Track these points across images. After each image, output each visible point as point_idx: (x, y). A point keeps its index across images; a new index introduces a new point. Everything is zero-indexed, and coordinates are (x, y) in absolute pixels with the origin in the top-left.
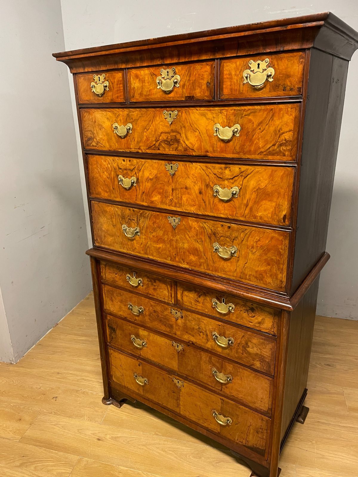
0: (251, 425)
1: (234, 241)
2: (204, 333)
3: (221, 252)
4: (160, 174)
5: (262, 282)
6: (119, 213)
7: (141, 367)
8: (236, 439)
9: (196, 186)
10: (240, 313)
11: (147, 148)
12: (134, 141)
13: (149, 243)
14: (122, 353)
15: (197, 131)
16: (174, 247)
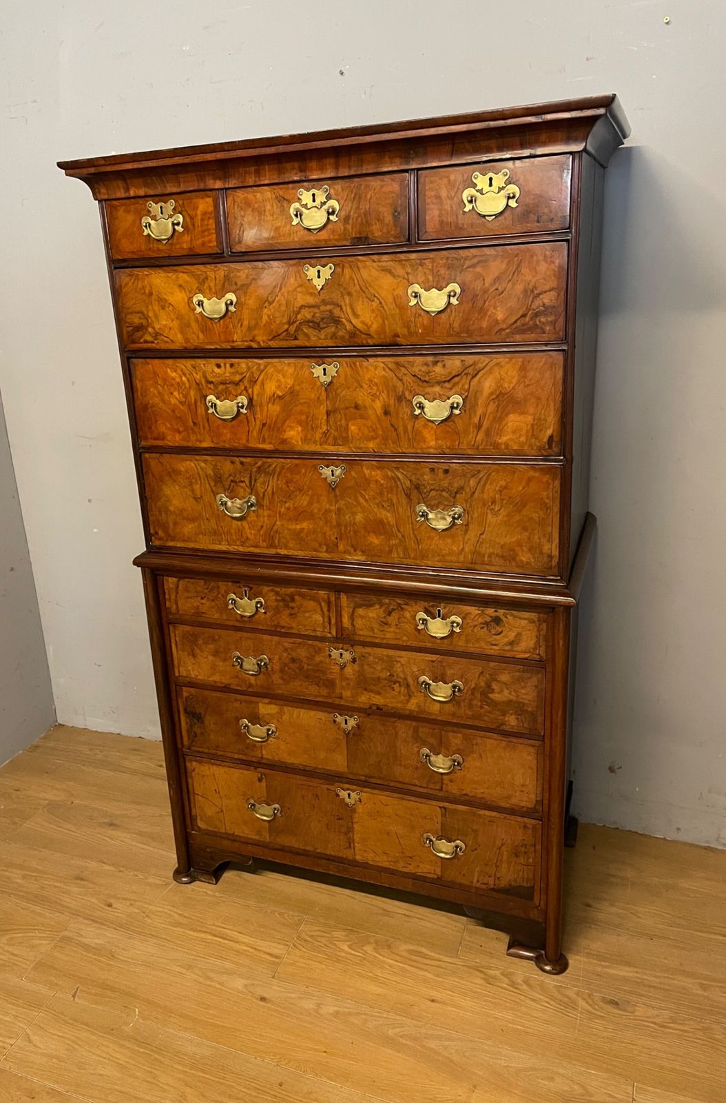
0: (503, 845)
1: (458, 495)
2: (402, 684)
3: (433, 519)
4: (299, 385)
5: (513, 564)
6: (210, 472)
7: (264, 784)
8: (475, 881)
9: (377, 400)
10: (473, 631)
11: (270, 338)
12: (241, 325)
13: (278, 523)
14: (218, 762)
15: (375, 299)
16: (335, 524)
